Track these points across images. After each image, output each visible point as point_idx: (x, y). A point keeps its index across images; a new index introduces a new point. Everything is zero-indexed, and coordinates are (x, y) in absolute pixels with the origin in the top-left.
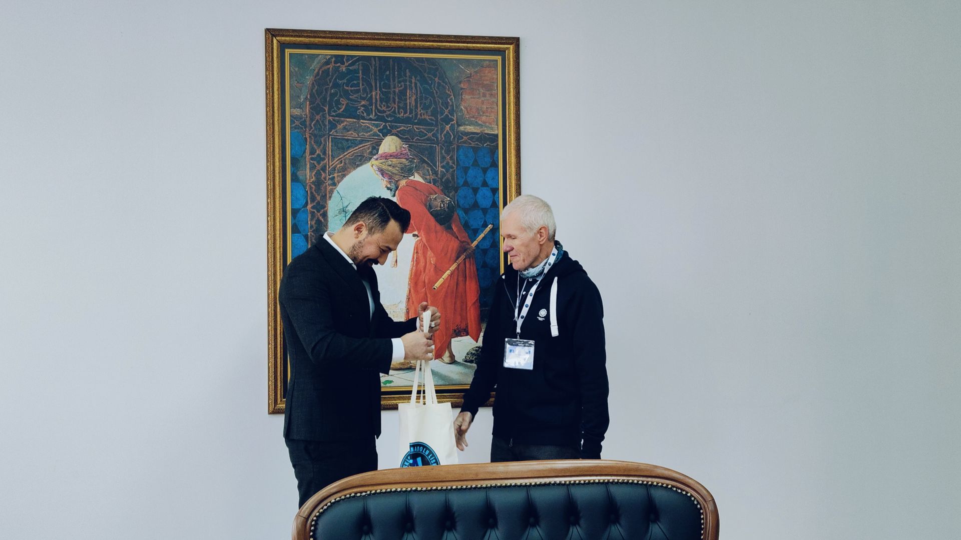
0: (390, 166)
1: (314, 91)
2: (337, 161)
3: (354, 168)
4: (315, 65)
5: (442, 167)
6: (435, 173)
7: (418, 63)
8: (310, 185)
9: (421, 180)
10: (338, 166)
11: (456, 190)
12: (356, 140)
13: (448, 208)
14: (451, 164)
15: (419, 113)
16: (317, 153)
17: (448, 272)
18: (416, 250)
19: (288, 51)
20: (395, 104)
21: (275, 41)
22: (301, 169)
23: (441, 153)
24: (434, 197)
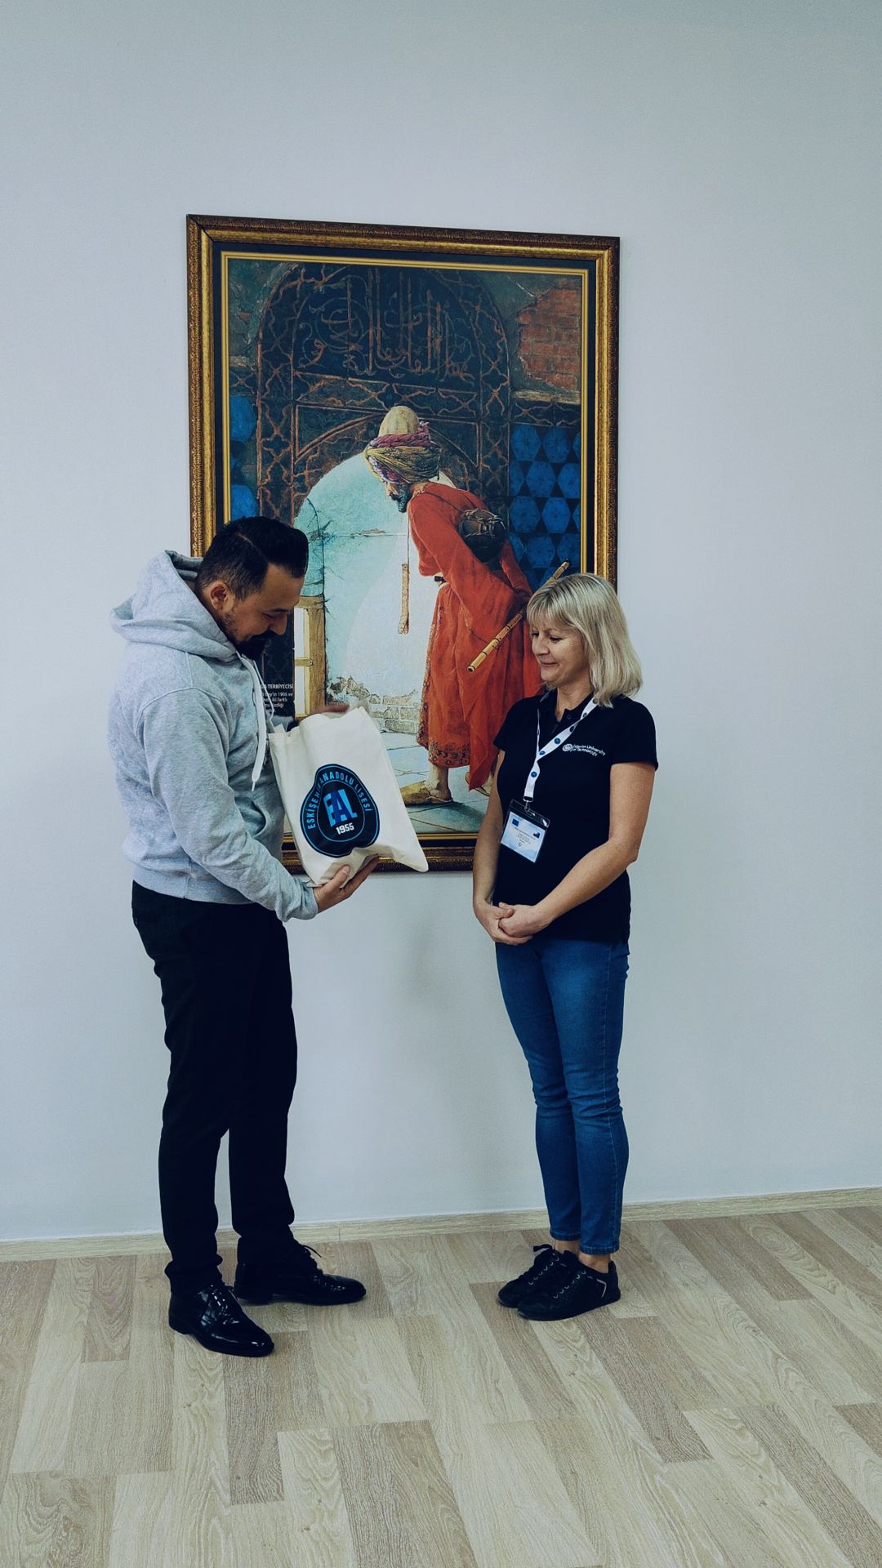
0: (398, 458)
1: (270, 325)
2: (308, 449)
3: (337, 462)
4: (271, 281)
5: (487, 461)
6: (474, 472)
7: (445, 279)
8: (263, 490)
9: (448, 483)
10: (310, 457)
11: (509, 501)
12: (342, 412)
13: (494, 532)
14: (500, 456)
15: (448, 366)
16: (275, 433)
17: (493, 642)
18: (440, 606)
19: (225, 256)
20: (407, 350)
21: (204, 237)
22: (248, 461)
23: (484, 438)
24: (471, 514)
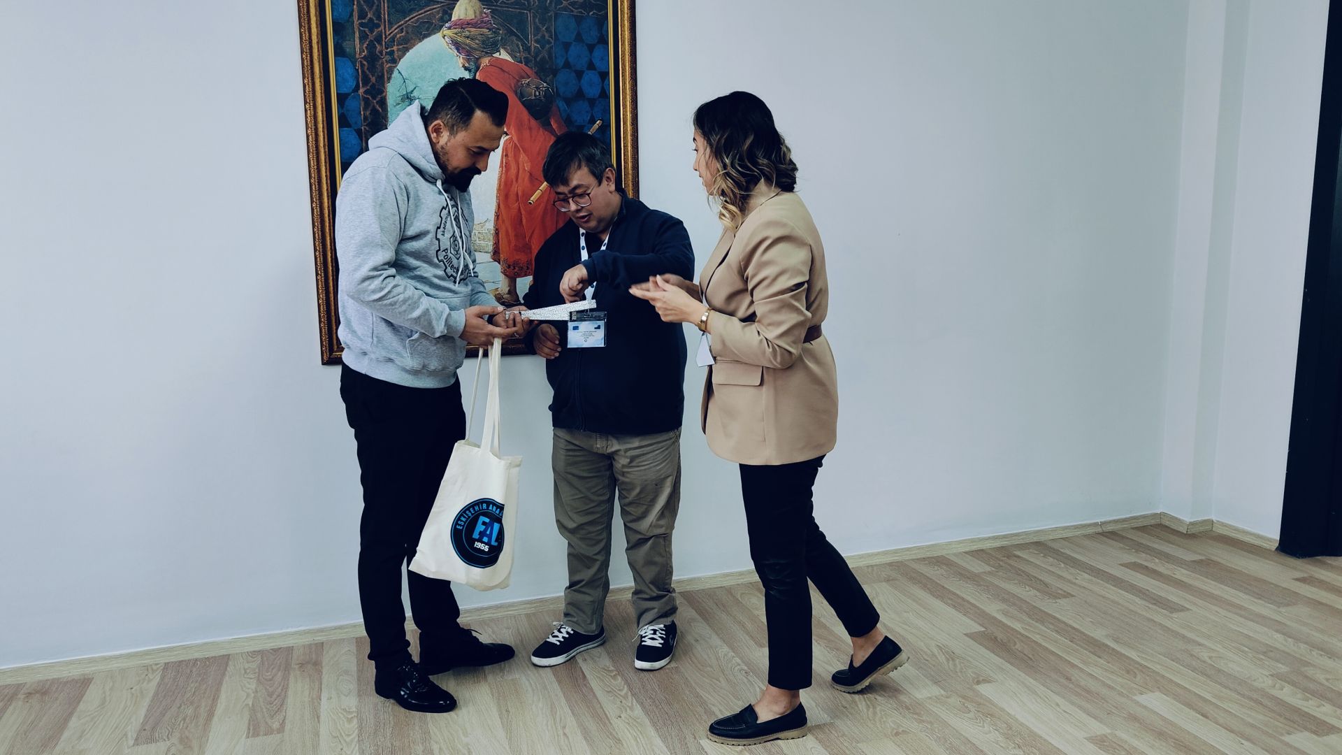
0: (468, 37)
2: (395, 29)
3: (420, 39)
5: (537, 41)
6: (527, 49)
8: (361, 62)
9: (508, 58)
10: (398, 36)
11: (555, 72)
13: (544, 97)
14: (547, 37)
16: (369, 16)
18: (505, 154)
22: (348, 38)
23: (535, 23)
24: (527, 82)
